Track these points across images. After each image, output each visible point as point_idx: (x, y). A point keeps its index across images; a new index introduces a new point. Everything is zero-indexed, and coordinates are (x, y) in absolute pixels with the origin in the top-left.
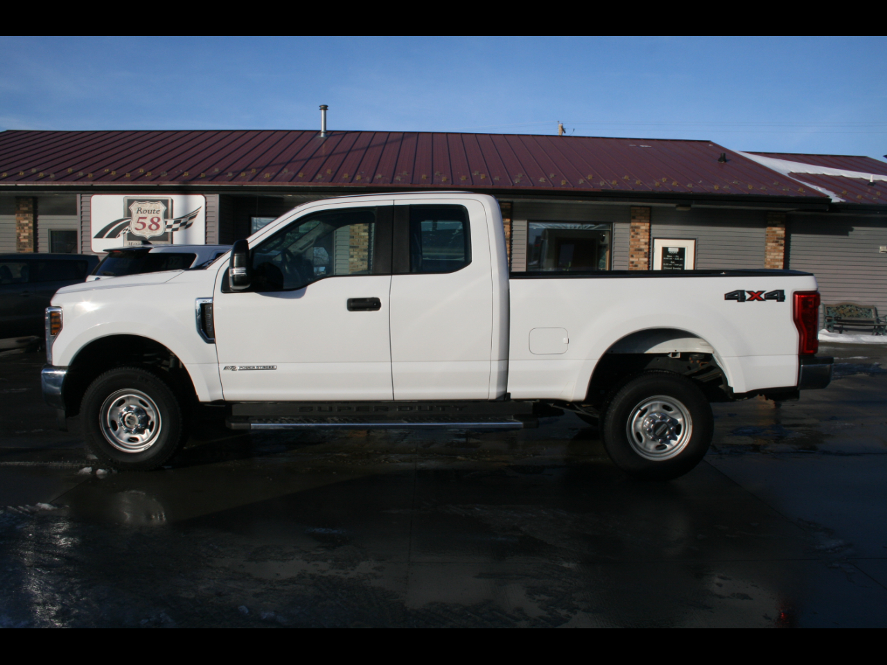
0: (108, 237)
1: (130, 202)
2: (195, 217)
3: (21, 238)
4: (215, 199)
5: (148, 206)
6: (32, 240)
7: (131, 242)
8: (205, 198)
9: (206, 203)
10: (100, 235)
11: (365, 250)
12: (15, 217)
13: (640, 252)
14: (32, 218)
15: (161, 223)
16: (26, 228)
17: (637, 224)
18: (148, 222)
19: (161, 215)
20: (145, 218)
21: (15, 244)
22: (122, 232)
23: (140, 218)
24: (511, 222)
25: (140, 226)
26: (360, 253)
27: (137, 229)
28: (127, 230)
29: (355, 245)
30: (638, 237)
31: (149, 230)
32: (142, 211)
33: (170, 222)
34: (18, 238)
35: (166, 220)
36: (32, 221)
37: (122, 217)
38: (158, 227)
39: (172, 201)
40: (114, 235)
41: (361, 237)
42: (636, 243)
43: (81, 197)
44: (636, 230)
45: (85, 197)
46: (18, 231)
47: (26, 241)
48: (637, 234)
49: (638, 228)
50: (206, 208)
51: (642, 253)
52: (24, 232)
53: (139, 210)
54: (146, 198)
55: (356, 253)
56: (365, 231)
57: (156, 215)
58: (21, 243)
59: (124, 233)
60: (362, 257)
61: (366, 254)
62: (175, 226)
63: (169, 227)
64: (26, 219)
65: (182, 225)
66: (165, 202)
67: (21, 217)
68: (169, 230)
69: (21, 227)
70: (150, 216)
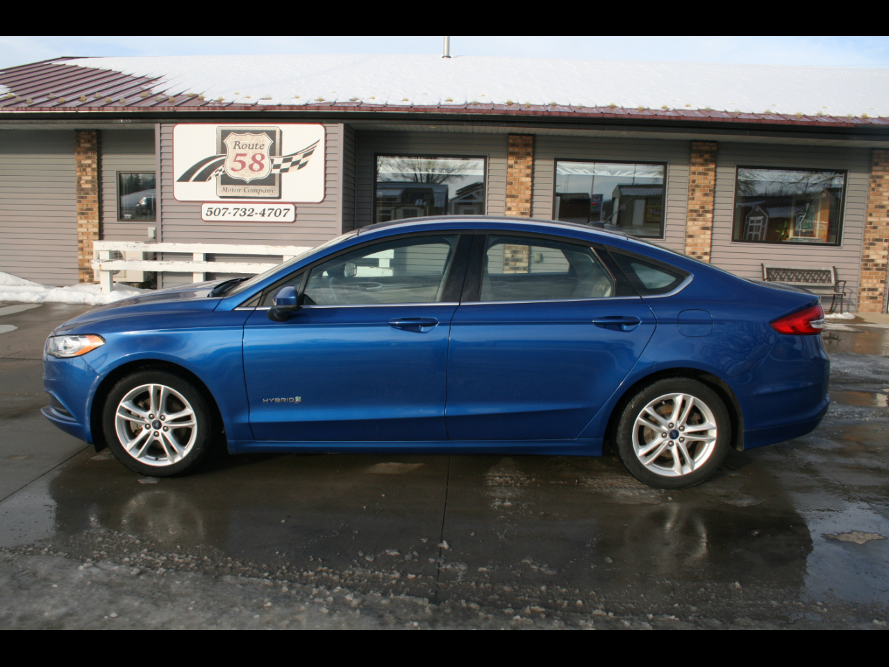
0: (195, 180)
1: (225, 134)
2: (311, 153)
3: (82, 182)
4: (338, 129)
5: (248, 139)
6: (96, 185)
7: (226, 186)
8: (325, 127)
9: (326, 135)
10: (185, 178)
11: (527, 201)
12: (75, 156)
13: (881, 210)
14: (96, 157)
15: (266, 162)
16: (89, 169)
17: (880, 174)
18: (248, 160)
19: (266, 151)
20: (244, 155)
21: (75, 191)
22: (214, 173)
23: (238, 155)
24: (716, 167)
25: (239, 166)
26: (520, 205)
27: (233, 169)
28: (221, 170)
29: (514, 193)
30: (881, 189)
31: (250, 171)
32: (241, 146)
33: (278, 160)
34: (79, 182)
35: (272, 158)
36: (96, 161)
37: (214, 154)
38: (262, 166)
39: (281, 132)
40: (203, 177)
41: (521, 183)
42: (878, 197)
43: (161, 127)
44: (877, 180)
45: (166, 128)
46: (78, 174)
47: (89, 186)
48: (879, 185)
49: (881, 177)
50: (326, 141)
51: (885, 210)
52: (86, 175)
53: (237, 144)
54: (246, 129)
55: (514, 204)
56: (528, 176)
57: (259, 151)
58: (83, 190)
59: (217, 175)
60: (522, 210)
61: (528, 205)
62: (284, 166)
63: (277, 166)
64: (89, 158)
65: (294, 164)
66: (272, 134)
67: (82, 156)
68: (277, 171)
69: (83, 168)
70: (250, 153)
